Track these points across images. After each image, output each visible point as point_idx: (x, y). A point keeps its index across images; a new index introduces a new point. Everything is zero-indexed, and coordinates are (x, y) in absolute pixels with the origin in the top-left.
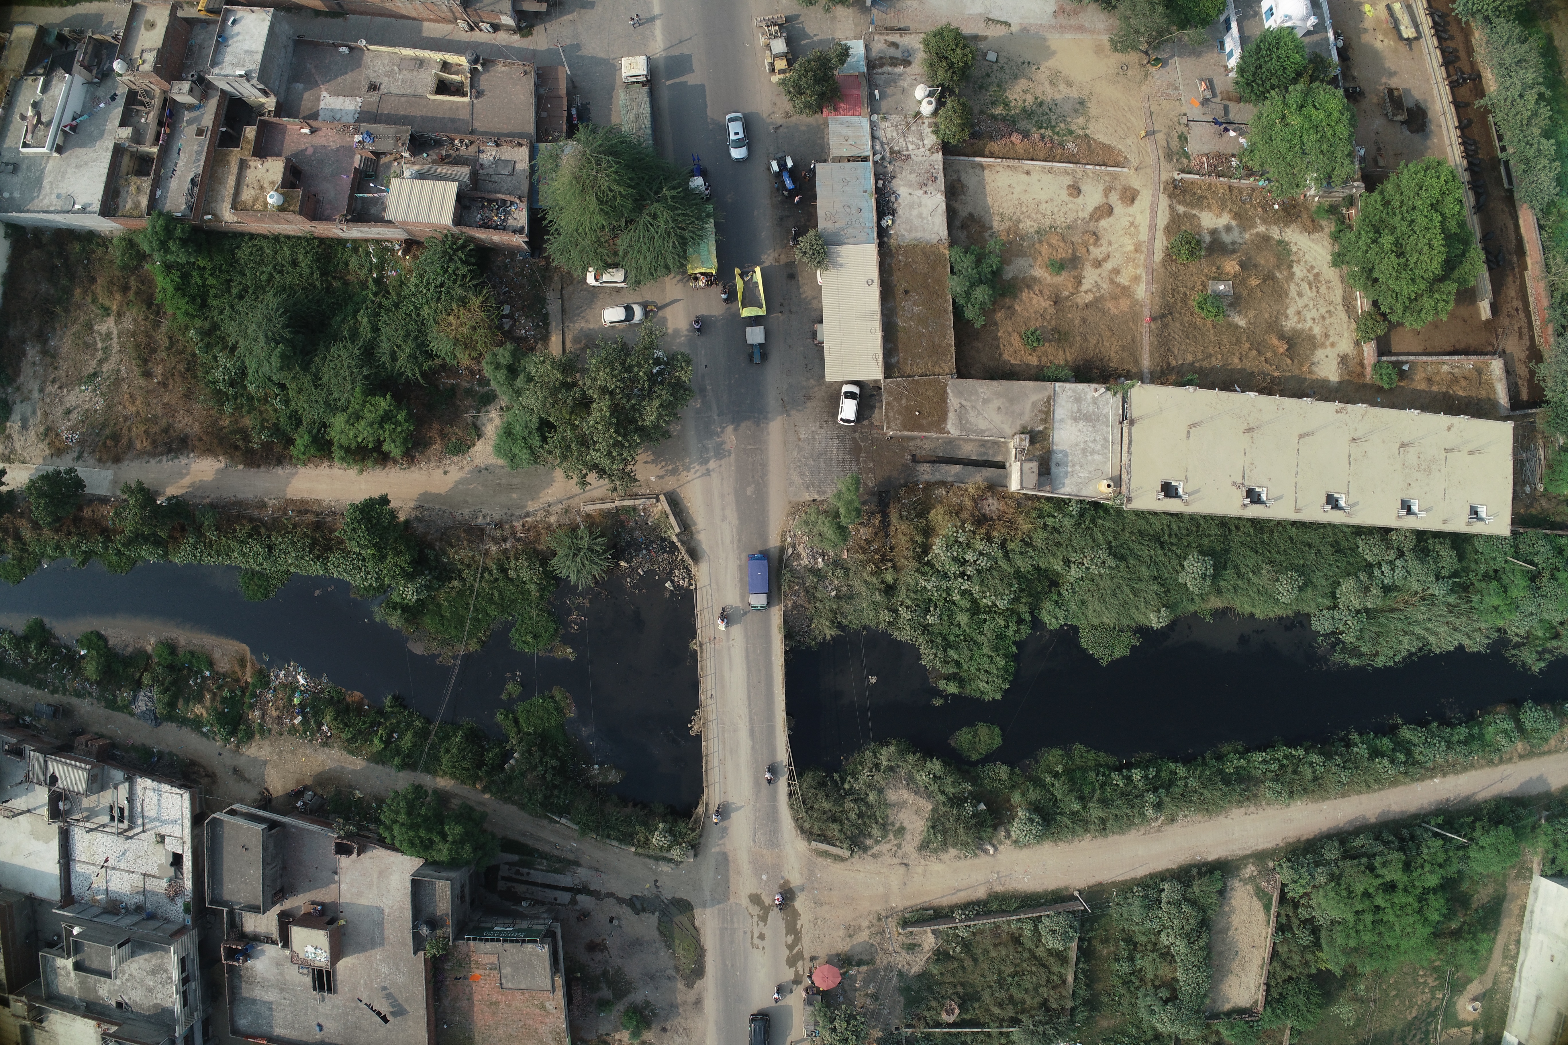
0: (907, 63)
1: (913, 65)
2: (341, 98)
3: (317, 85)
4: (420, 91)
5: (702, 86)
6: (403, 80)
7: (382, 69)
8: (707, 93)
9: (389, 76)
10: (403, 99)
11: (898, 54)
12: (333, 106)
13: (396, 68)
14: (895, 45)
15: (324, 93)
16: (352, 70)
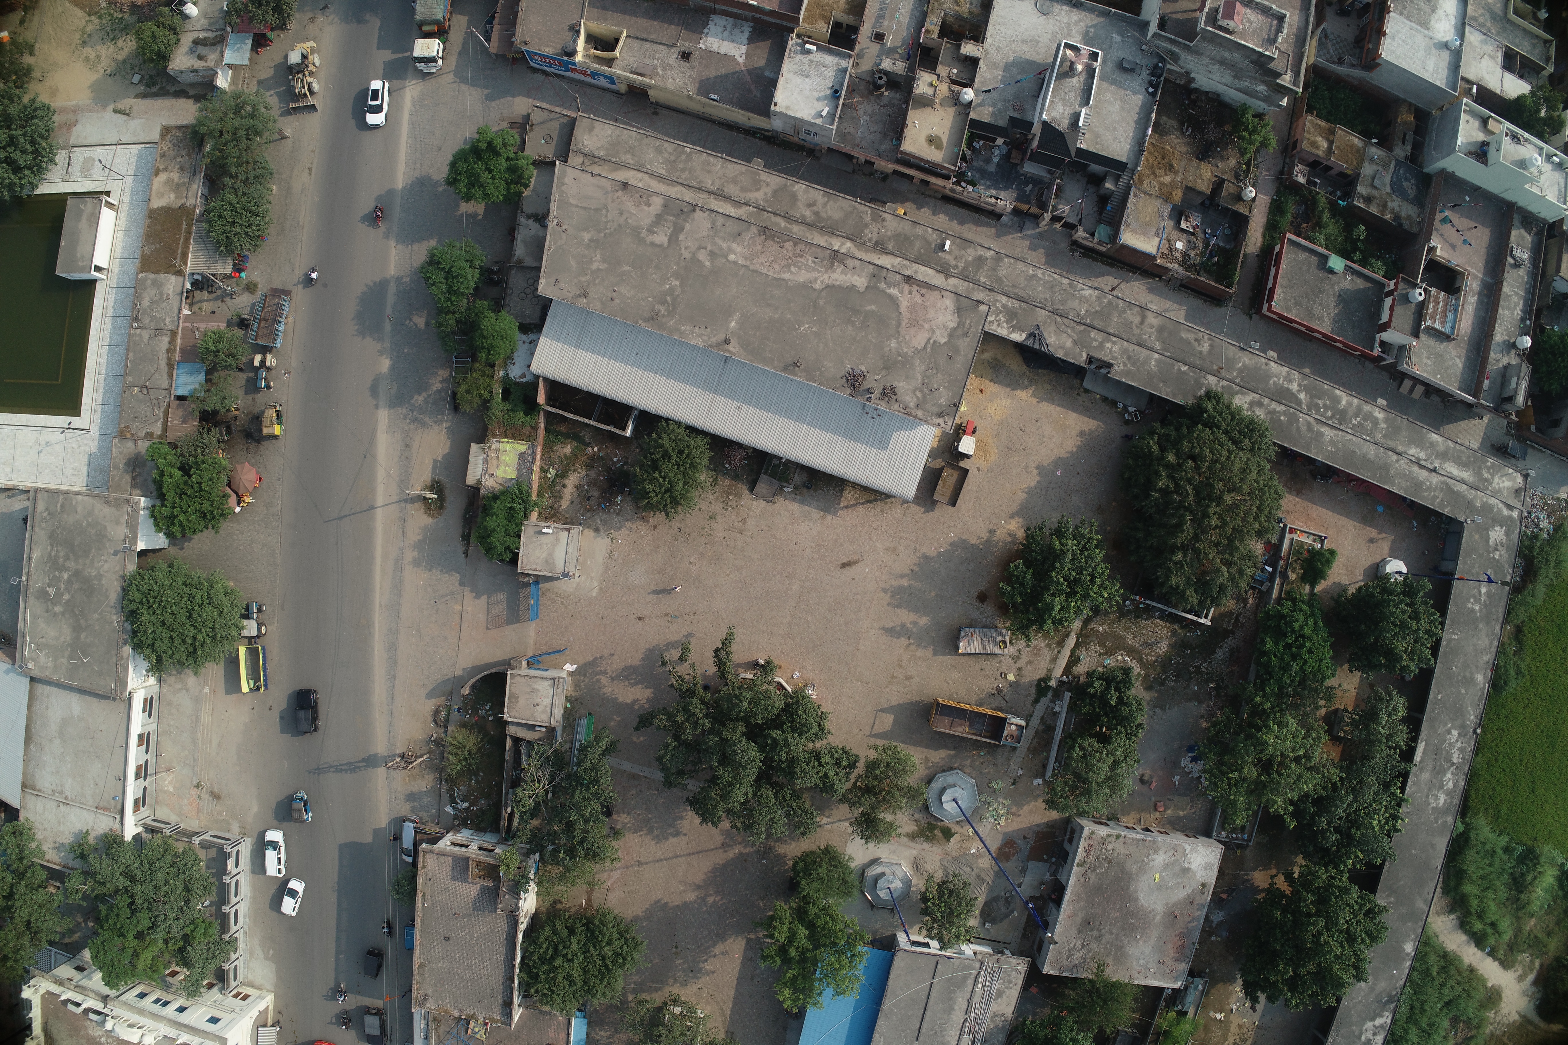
0: (196, 42)
1: (191, 40)
2: (722, 51)
3: (750, 72)
4: (636, 44)
5: (379, 48)
6: (654, 58)
7: (675, 73)
8: (376, 41)
9: (668, 65)
10: (653, 37)
11: (201, 50)
12: (732, 45)
13: (660, 71)
14: (200, 58)
15: (741, 60)
16: (708, 79)
